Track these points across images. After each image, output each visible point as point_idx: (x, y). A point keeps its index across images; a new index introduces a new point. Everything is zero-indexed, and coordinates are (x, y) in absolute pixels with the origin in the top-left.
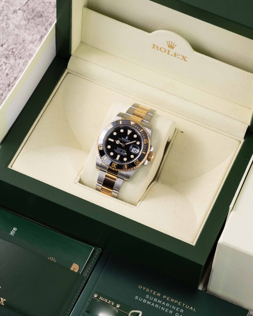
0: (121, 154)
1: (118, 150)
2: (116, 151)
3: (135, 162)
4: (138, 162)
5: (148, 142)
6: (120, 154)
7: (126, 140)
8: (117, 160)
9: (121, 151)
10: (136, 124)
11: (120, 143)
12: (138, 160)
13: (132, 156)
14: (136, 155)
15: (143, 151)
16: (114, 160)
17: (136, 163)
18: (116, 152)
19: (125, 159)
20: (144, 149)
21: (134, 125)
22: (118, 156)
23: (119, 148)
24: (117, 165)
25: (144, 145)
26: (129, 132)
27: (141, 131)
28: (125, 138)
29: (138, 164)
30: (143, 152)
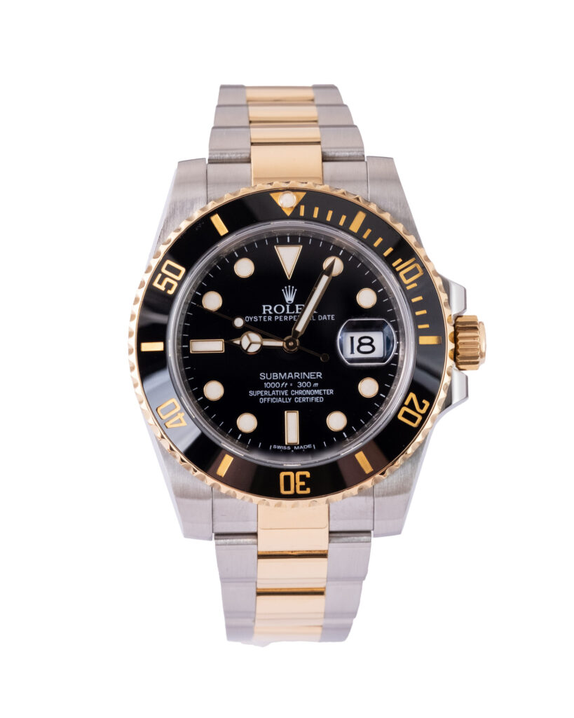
0: (298, 400)
1: (271, 387)
2: (263, 396)
3: (406, 415)
4: (422, 406)
5: (423, 267)
6: (292, 407)
7: (292, 308)
8: (292, 446)
9: (293, 384)
10: (312, 199)
11: (268, 343)
12: (412, 396)
13: (368, 388)
14: (385, 373)
15: (419, 333)
16: (277, 452)
17: (413, 419)
18: (262, 400)
19: (336, 421)
20: (417, 321)
21: (302, 208)
22: (292, 421)
23: (269, 371)
24: (308, 474)
25: (409, 295)
26: (289, 257)
27: (355, 227)
28: (284, 303)
29: (425, 416)
30: (424, 340)
